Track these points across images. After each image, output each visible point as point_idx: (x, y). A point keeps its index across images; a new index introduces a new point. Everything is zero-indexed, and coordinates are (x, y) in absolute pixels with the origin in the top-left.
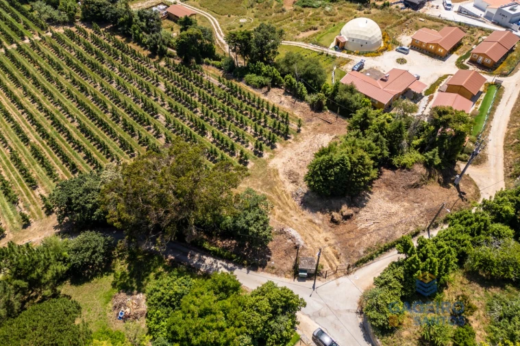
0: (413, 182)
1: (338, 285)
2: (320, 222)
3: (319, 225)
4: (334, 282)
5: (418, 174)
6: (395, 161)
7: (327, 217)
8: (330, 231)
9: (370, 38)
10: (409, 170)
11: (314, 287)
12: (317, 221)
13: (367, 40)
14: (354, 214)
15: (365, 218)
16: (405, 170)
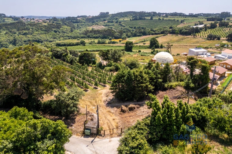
0: (176, 95)
1: (110, 141)
2: (114, 112)
3: (113, 113)
4: (108, 140)
5: (179, 91)
6: (166, 85)
7: (119, 110)
8: (118, 116)
9: (167, 58)
10: (174, 89)
11: (92, 142)
12: (112, 111)
13: (165, 59)
14: (136, 108)
15: (143, 111)
16: (172, 89)
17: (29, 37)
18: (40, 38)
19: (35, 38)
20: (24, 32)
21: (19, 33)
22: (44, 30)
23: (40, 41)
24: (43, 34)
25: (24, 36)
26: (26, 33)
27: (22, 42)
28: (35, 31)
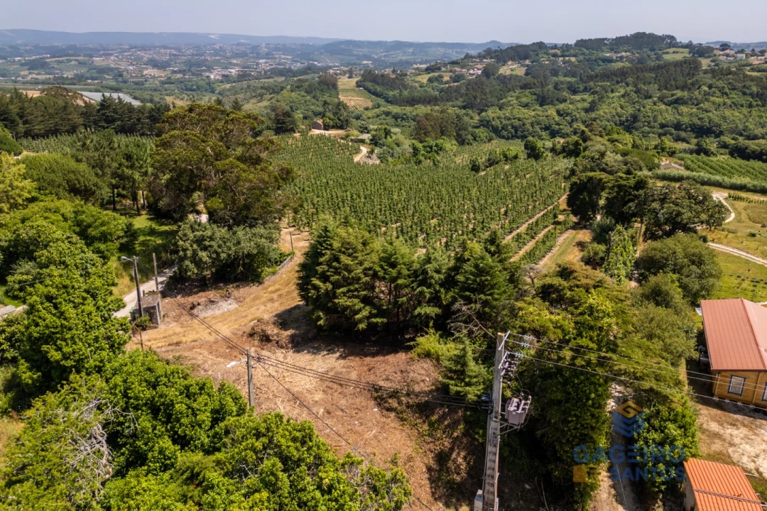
17: (681, 115)
18: (716, 120)
19: (700, 119)
20: (679, 93)
21: (659, 98)
22: (752, 95)
23: (714, 132)
24: (742, 106)
25: (669, 108)
26: (682, 99)
27: (654, 127)
28: (718, 93)
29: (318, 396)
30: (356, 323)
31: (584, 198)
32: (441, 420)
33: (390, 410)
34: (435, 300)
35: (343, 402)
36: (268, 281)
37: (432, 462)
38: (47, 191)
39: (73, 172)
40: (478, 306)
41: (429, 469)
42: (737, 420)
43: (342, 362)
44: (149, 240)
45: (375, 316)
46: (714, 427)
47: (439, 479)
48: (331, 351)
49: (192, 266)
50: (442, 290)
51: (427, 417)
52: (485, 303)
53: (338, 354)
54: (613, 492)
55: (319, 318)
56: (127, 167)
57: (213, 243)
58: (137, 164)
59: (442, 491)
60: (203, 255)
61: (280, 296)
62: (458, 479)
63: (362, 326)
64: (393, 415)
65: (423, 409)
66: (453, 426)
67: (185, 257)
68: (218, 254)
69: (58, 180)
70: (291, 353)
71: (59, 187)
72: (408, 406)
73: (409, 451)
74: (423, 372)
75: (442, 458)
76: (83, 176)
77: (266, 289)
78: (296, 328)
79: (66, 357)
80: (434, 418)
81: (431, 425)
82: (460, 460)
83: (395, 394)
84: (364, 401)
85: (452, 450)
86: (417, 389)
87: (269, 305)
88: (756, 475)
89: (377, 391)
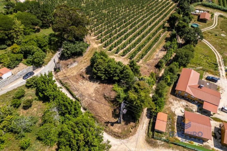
5: (109, 94)
8: (77, 74)
12: (81, 70)
14: (86, 79)
15: (84, 83)
29: (94, 95)
30: (102, 78)
31: (172, 23)
32: (115, 104)
33: (106, 100)
34: (118, 76)
35: (98, 97)
36: (84, 55)
37: (113, 111)
38: (27, 26)
39: (32, 19)
40: (126, 81)
41: (112, 112)
42: (177, 99)
43: (99, 85)
44: (54, 39)
45: (106, 77)
46: (172, 101)
47: (114, 113)
48: (97, 82)
49: (66, 54)
50: (120, 74)
51: (113, 103)
52: (127, 81)
53: (98, 83)
54: (146, 114)
55: (94, 77)
56: (45, 15)
57: (70, 49)
58: (47, 14)
59: (114, 115)
60: (69, 52)
61: (87, 61)
62: (117, 114)
63: (103, 79)
64: (107, 101)
65: (112, 102)
66: (117, 105)
67: (64, 53)
68: (72, 52)
69: (29, 22)
70: (89, 82)
71: (29, 24)
72: (110, 100)
73: (109, 109)
74: (113, 94)
75: (115, 110)
76: (34, 20)
77: (84, 58)
78: (90, 74)
79: (47, 94)
80: (114, 103)
81: (113, 104)
82: (118, 111)
83: (108, 98)
84: (102, 97)
85: (116, 109)
86: (112, 97)
87: (85, 64)
88: (174, 112)
89: (104, 95)
